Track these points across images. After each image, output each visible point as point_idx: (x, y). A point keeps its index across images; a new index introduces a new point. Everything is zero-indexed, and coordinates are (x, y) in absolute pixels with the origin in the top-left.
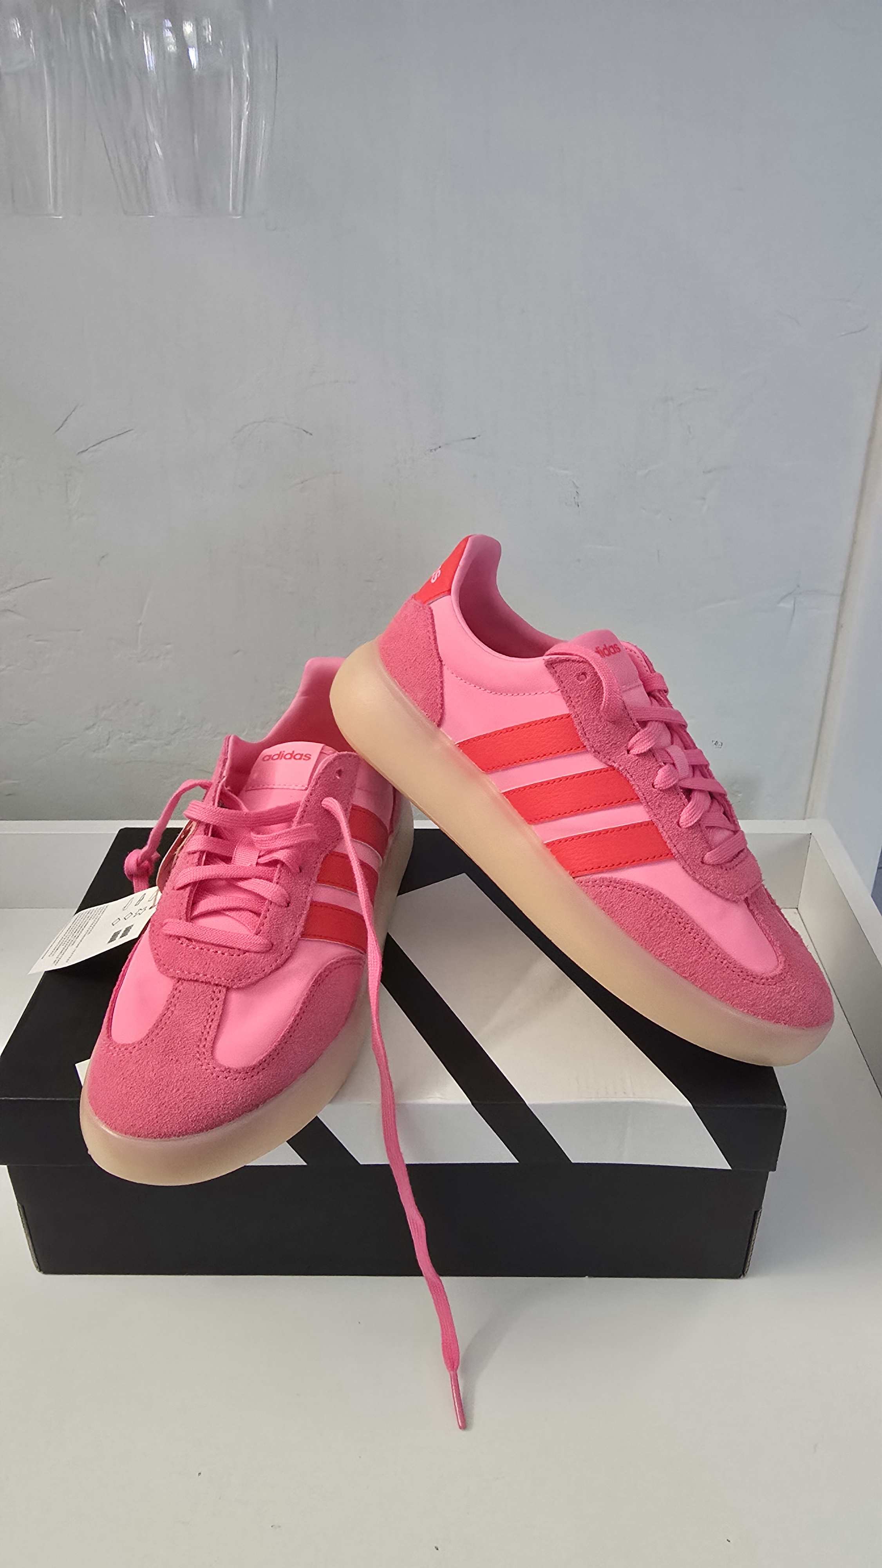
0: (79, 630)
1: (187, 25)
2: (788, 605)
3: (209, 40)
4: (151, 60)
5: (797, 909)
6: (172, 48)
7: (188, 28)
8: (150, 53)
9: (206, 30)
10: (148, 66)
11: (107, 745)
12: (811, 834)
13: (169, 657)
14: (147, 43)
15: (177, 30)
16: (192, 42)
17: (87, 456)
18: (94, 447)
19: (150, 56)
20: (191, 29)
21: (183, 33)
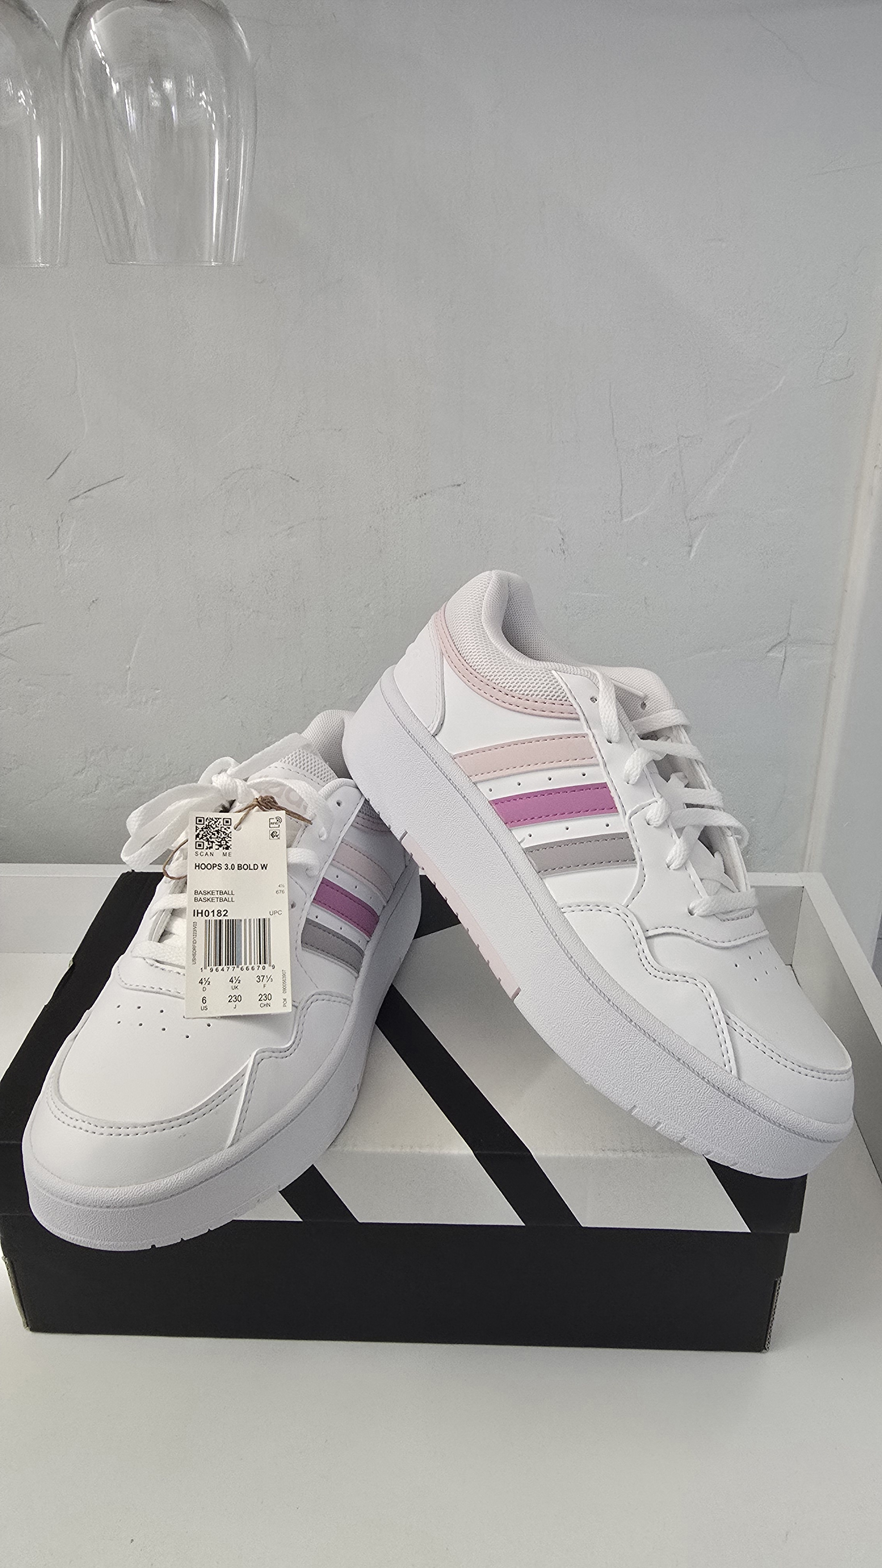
0: (69, 675)
1: (167, 83)
2: (778, 654)
3: (192, 96)
5: (791, 965)
6: (156, 103)
7: (168, 85)
8: (131, 111)
9: (188, 85)
11: (96, 790)
12: (803, 887)
13: (157, 702)
14: (128, 104)
15: (159, 87)
16: (173, 98)
17: (78, 502)
18: (85, 494)
19: (131, 115)
20: (171, 86)
21: (164, 90)
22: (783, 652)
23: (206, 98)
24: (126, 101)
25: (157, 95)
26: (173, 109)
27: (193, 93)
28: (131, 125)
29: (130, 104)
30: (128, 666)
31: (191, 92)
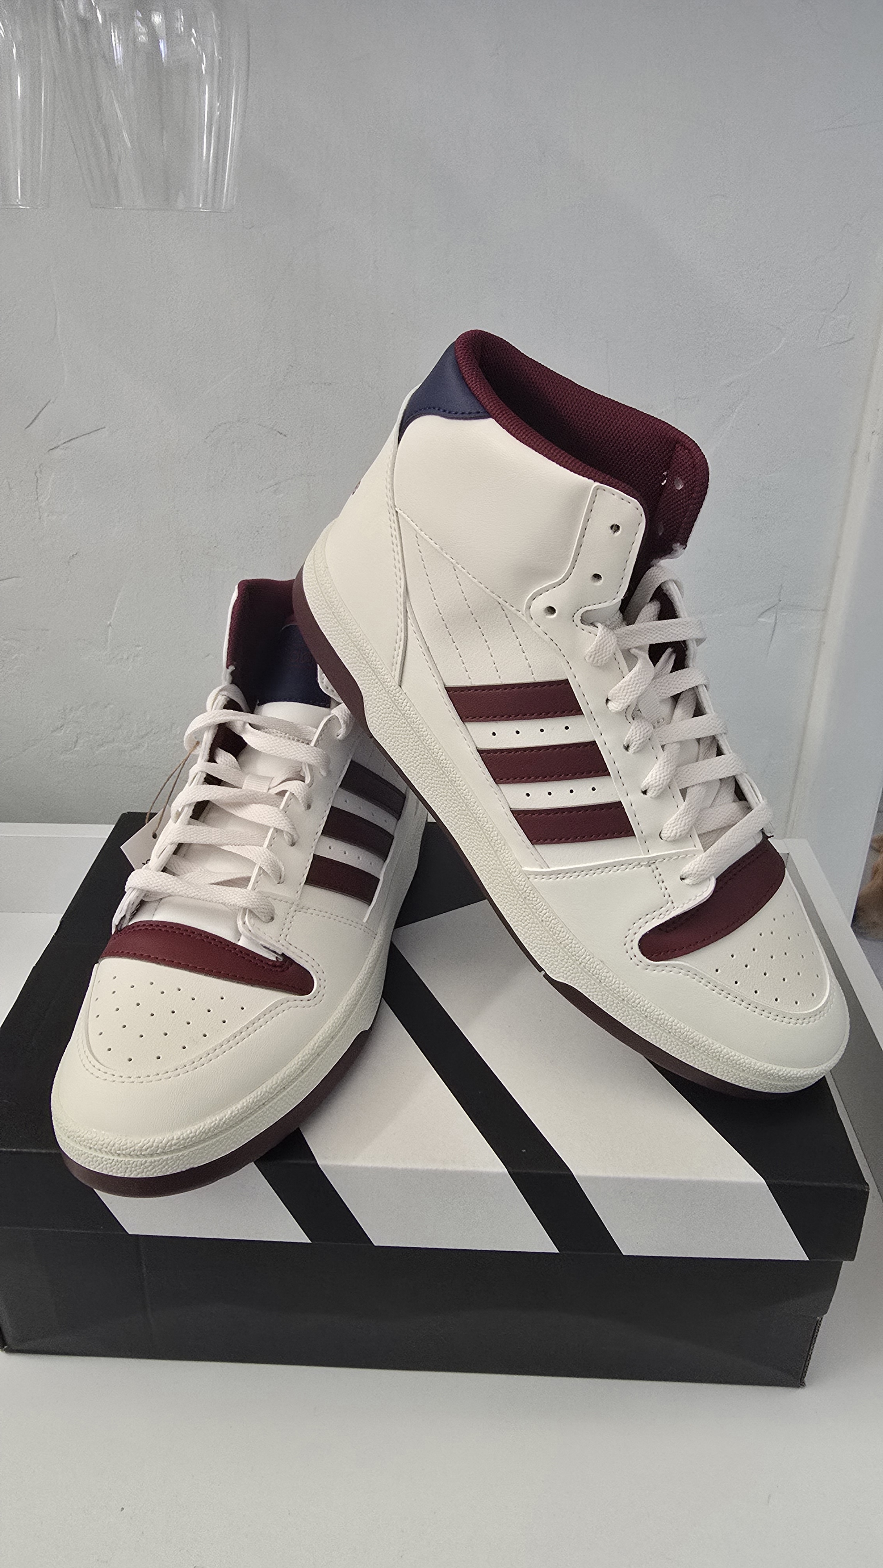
0: (47, 630)
1: (156, 16)
2: (768, 620)
3: (181, 32)
4: (118, 51)
6: (143, 38)
7: (157, 19)
8: (117, 45)
9: (178, 21)
10: (115, 57)
11: (75, 747)
12: (788, 854)
13: (139, 659)
14: (115, 36)
15: (147, 21)
16: (162, 32)
17: (58, 452)
18: (65, 445)
19: (118, 48)
20: (160, 20)
21: (152, 23)
22: (774, 618)
23: (195, 36)
24: (113, 34)
25: (143, 30)
26: (162, 46)
27: (182, 28)
28: (117, 59)
29: (117, 37)
30: (109, 623)
31: (180, 26)
